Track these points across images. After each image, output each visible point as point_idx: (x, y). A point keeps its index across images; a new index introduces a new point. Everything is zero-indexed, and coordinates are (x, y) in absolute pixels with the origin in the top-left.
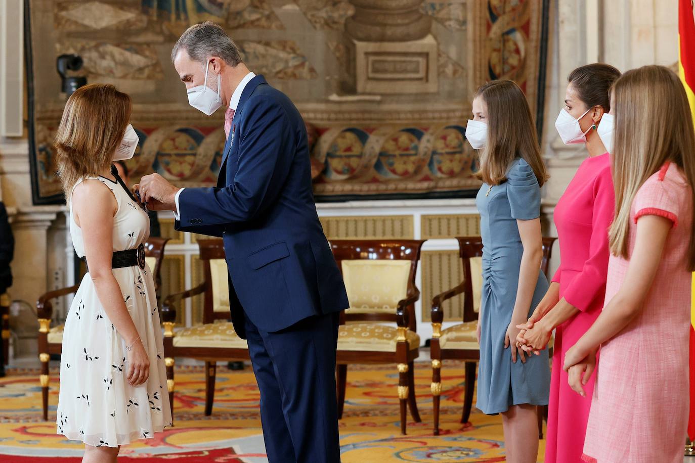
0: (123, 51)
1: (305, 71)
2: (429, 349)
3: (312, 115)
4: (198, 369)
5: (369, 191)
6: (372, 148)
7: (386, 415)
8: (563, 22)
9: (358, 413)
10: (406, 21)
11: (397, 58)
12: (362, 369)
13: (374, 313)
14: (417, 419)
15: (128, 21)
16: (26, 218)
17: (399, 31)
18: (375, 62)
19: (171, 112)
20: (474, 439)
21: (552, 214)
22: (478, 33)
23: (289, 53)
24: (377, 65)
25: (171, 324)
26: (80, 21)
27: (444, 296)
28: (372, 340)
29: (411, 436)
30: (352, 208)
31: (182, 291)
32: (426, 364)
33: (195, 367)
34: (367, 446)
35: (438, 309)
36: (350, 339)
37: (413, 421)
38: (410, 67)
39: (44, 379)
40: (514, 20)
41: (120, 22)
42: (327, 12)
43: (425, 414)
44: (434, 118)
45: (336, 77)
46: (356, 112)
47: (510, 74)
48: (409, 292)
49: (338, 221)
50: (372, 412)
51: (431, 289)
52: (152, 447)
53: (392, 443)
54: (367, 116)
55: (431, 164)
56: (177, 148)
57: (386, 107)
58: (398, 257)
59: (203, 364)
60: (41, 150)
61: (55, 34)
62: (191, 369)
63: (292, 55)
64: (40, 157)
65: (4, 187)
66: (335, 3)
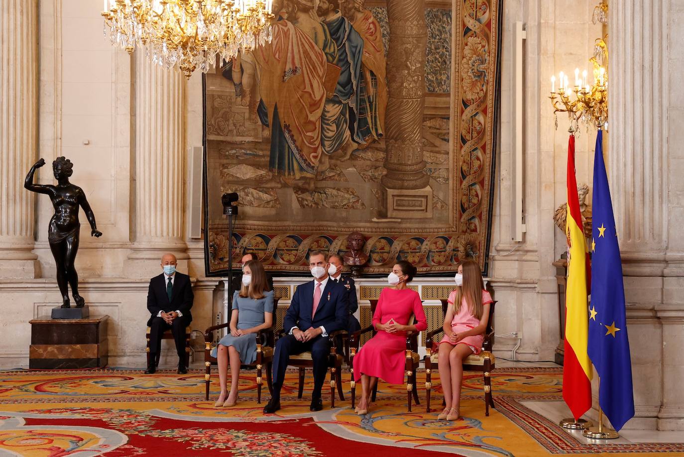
0: (258, 192)
1: (359, 205)
2: (424, 362)
3: (362, 229)
4: (296, 371)
6: (396, 248)
7: (400, 400)
8: (502, 180)
9: (385, 398)
10: (416, 178)
11: (410, 198)
14: (418, 403)
15: (261, 175)
16: (202, 284)
17: (411, 183)
18: (397, 200)
22: (455, 185)
24: (398, 202)
26: (235, 175)
27: (433, 333)
29: (414, 412)
32: (423, 371)
35: (430, 340)
37: (415, 403)
38: (417, 204)
39: (207, 376)
40: (475, 178)
41: (257, 176)
42: (371, 172)
43: (422, 399)
44: (430, 232)
45: (376, 208)
46: (387, 228)
50: (392, 398)
53: (403, 416)
54: (393, 230)
55: (428, 257)
56: (287, 246)
57: (404, 226)
60: (211, 246)
61: (220, 182)
63: (352, 196)
64: (210, 250)
65: (189, 266)
66: (376, 168)
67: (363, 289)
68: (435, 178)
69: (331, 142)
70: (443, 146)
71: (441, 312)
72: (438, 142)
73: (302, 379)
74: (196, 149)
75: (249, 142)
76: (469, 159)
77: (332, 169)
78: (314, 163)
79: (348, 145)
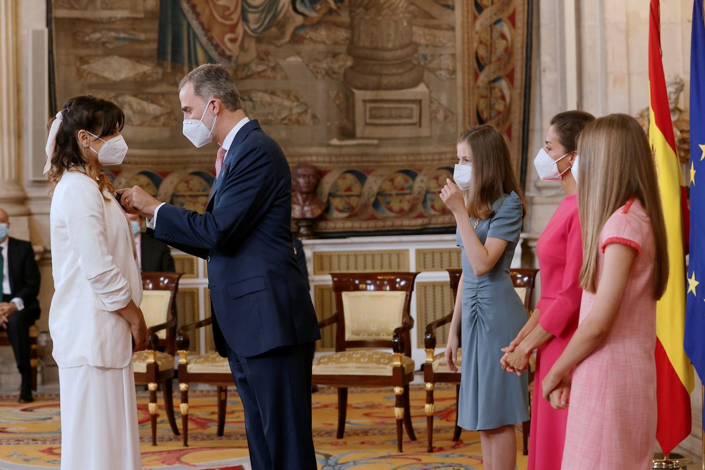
0: (140, 101)
1: (308, 118)
2: (423, 372)
3: (314, 158)
4: (212, 393)
5: (368, 227)
6: (371, 188)
7: (384, 434)
8: (544, 71)
9: (358, 432)
10: (401, 71)
11: (392, 105)
12: (362, 392)
13: (372, 340)
14: (413, 438)
15: (144, 73)
17: (394, 80)
18: (371, 109)
19: (185, 156)
20: (465, 456)
21: (535, 247)
22: (466, 82)
23: (293, 101)
24: (374, 112)
25: (185, 352)
26: (100, 74)
27: (436, 324)
28: (370, 365)
29: (407, 453)
30: (352, 243)
31: (197, 321)
32: (421, 387)
33: (209, 391)
34: (366, 463)
35: (431, 336)
36: (350, 365)
37: (408, 440)
38: (404, 113)
40: (499, 69)
41: (137, 74)
42: (327, 63)
43: (420, 433)
44: (427, 160)
45: (337, 123)
46: (355, 155)
47: (496, 119)
48: (404, 320)
49: (339, 255)
50: (371, 431)
51: (426, 317)
52: (168, 466)
53: (389, 460)
54: (365, 158)
55: (424, 202)
56: (191, 190)
57: (383, 150)
58: (393, 288)
59: (215, 388)
61: (77, 86)
62: (205, 393)
63: (296, 104)
65: (31, 226)
66: (335, 55)
67: (319, 257)
68: (433, 71)
69: (257, 15)
70: (446, 17)
71: (448, 290)
72: (436, 10)
73: (222, 405)
74: (36, 34)
75: (122, 19)
76: (488, 37)
77: (262, 58)
78: (230, 50)
79: (287, 18)
